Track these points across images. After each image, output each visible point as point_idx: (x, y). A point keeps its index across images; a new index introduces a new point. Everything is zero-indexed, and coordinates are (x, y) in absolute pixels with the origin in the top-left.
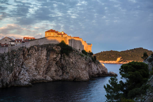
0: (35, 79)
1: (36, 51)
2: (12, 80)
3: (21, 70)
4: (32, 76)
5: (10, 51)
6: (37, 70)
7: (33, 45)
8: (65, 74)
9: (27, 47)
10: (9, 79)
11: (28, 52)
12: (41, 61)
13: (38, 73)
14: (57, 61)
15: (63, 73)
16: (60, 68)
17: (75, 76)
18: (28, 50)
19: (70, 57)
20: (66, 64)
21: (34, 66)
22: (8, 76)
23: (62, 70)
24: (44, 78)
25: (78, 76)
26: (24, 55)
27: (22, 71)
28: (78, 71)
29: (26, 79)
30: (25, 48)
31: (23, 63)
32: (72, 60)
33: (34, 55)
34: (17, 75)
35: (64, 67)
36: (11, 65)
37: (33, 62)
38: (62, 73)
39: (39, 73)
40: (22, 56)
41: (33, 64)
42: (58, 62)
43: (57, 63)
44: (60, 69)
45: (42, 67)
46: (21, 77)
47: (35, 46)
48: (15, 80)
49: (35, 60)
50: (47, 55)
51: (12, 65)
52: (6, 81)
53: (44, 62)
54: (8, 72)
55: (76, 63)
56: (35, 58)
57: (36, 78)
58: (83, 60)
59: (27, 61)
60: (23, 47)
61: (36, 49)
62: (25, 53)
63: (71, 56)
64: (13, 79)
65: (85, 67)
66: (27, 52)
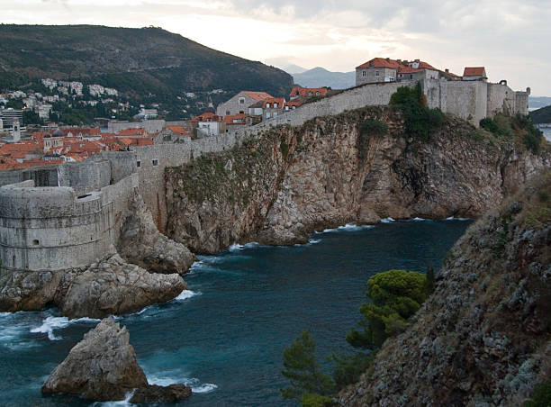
0: (322, 220)
1: (322, 134)
2: (247, 227)
3: (276, 197)
4: (314, 211)
5: (240, 143)
6: (332, 191)
7: (311, 117)
8: (422, 198)
9: (292, 124)
10: (237, 225)
11: (299, 140)
12: (342, 163)
13: (333, 201)
14: (395, 158)
15: (417, 195)
16: (405, 179)
17: (453, 204)
18: (299, 133)
19: (436, 146)
20: (425, 166)
21: (321, 181)
22: (236, 218)
23: (412, 185)
24: (354, 215)
25: (466, 204)
26: (284, 149)
27: (278, 201)
28: (465, 188)
29: (289, 224)
30: (288, 127)
31: (282, 173)
32: (441, 156)
33: (318, 147)
34: (264, 212)
35: (418, 177)
36: (245, 184)
37: (314, 169)
38: (414, 195)
39: (336, 200)
40: (279, 153)
41: (317, 174)
42: (398, 161)
43: (397, 164)
44: (405, 182)
45: (346, 182)
46: (275, 220)
47: (317, 120)
48: (259, 227)
49: (320, 162)
50: (361, 145)
51: (247, 185)
52: (230, 232)
53: (352, 166)
54: (236, 207)
55: (455, 164)
56: (320, 157)
57: (327, 217)
58: (480, 153)
59: (296, 168)
60: (279, 127)
61: (321, 129)
62: (287, 142)
63: (440, 141)
64: (253, 226)
65: (489, 175)
66: (295, 139)
